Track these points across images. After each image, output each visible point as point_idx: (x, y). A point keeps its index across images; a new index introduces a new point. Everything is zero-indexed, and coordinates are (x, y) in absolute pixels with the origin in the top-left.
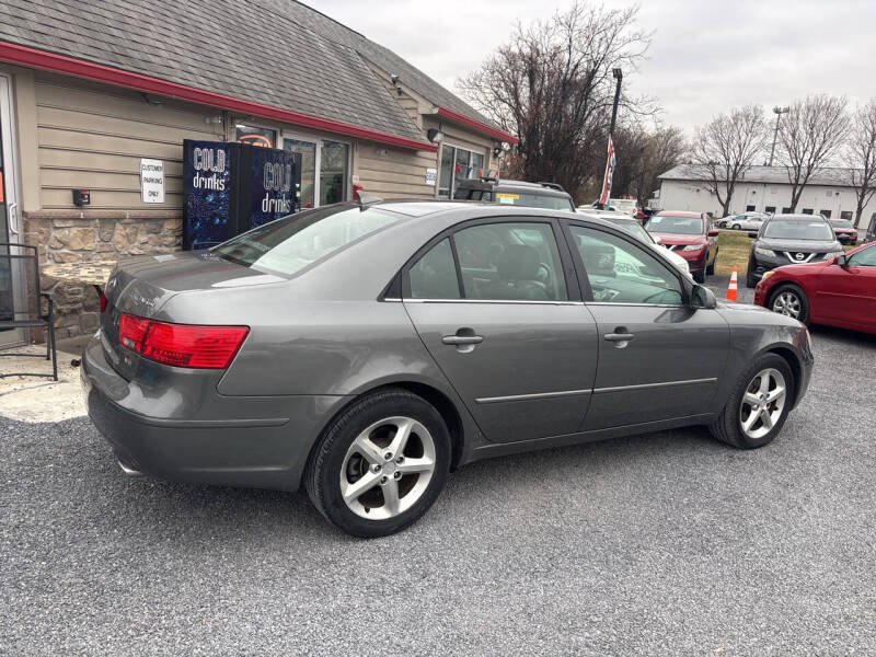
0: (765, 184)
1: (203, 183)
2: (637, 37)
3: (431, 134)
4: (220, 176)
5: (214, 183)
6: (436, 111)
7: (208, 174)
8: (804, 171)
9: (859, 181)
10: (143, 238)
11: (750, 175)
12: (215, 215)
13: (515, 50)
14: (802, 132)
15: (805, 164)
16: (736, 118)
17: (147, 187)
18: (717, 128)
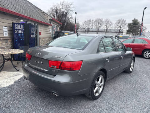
0: (93, 31)
1: (17, 32)
2: (73, 7)
3: (50, 22)
4: (21, 30)
5: (20, 32)
6: (51, 18)
7: (19, 30)
8: (98, 29)
9: (105, 31)
10: (4, 44)
11: (90, 30)
12: (21, 38)
13: (53, 8)
14: (97, 23)
15: (98, 28)
16: (88, 21)
17: (5, 33)
18: (85, 22)
